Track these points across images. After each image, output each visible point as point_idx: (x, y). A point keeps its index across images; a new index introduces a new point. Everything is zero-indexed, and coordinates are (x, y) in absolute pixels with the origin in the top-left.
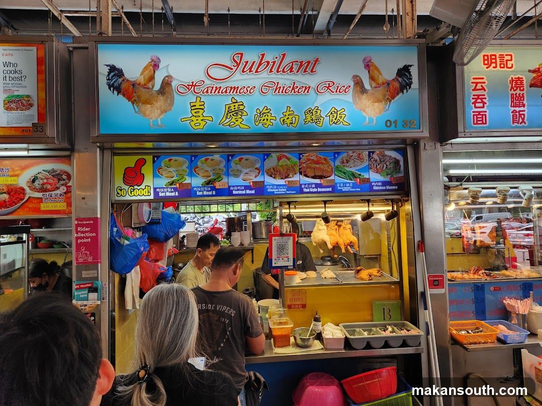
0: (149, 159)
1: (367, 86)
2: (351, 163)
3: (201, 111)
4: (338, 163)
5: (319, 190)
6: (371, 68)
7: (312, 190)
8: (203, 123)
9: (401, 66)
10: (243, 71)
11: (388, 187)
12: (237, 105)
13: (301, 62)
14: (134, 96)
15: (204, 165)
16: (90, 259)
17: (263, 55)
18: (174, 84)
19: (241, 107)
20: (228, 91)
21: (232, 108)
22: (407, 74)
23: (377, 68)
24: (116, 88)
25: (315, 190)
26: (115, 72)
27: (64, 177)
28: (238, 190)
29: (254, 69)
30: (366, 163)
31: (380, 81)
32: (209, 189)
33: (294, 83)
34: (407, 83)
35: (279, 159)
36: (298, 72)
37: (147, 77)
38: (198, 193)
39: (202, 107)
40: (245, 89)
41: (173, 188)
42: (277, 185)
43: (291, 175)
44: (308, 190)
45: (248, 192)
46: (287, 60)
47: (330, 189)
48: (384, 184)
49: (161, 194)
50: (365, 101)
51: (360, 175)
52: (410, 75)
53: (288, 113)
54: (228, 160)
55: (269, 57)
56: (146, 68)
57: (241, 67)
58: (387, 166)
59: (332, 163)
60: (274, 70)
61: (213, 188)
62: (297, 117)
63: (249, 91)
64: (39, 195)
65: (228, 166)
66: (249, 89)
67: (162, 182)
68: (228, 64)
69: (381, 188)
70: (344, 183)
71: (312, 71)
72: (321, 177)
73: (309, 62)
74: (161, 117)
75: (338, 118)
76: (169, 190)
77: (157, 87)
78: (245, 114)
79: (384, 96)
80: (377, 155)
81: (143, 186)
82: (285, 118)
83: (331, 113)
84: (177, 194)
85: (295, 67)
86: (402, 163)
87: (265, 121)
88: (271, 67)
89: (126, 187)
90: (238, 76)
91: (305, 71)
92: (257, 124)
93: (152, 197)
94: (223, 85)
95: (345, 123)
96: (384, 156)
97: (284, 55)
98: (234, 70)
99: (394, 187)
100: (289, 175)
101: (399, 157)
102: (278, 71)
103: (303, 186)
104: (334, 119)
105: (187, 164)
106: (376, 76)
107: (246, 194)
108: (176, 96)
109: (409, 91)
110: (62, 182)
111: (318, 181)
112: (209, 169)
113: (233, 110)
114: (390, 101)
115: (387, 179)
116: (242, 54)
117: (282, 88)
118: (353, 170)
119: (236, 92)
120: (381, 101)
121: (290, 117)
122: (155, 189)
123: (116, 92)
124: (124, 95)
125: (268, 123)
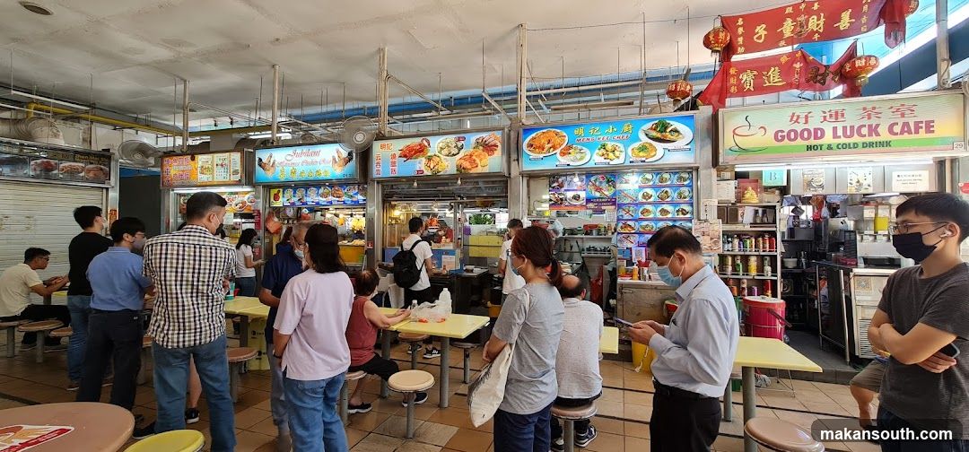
0: (281, 190)
1: (337, 160)
3: (284, 173)
6: (339, 153)
8: (284, 177)
13: (315, 152)
14: (265, 168)
15: (299, 193)
17: (303, 150)
18: (276, 163)
19: (295, 171)
20: (291, 165)
22: (351, 154)
24: (260, 165)
29: (300, 156)
31: (342, 158)
32: (300, 202)
33: (312, 160)
34: (351, 158)
35: (324, 189)
37: (269, 161)
40: (297, 164)
43: (328, 197)
47: (342, 203)
50: (336, 166)
52: (353, 155)
54: (306, 190)
56: (268, 158)
62: (313, 174)
64: (250, 204)
65: (307, 193)
70: (348, 200)
71: (318, 155)
74: (272, 175)
77: (271, 164)
79: (343, 164)
82: (309, 174)
84: (290, 204)
85: (313, 154)
90: (295, 159)
94: (290, 162)
95: (329, 175)
98: (294, 156)
102: (307, 156)
104: (325, 174)
105: (293, 192)
106: (340, 156)
107: (312, 205)
108: (276, 168)
114: (345, 166)
116: (296, 150)
117: (308, 163)
119: (294, 165)
120: (342, 166)
123: (260, 167)
124: (262, 168)
125: (304, 176)
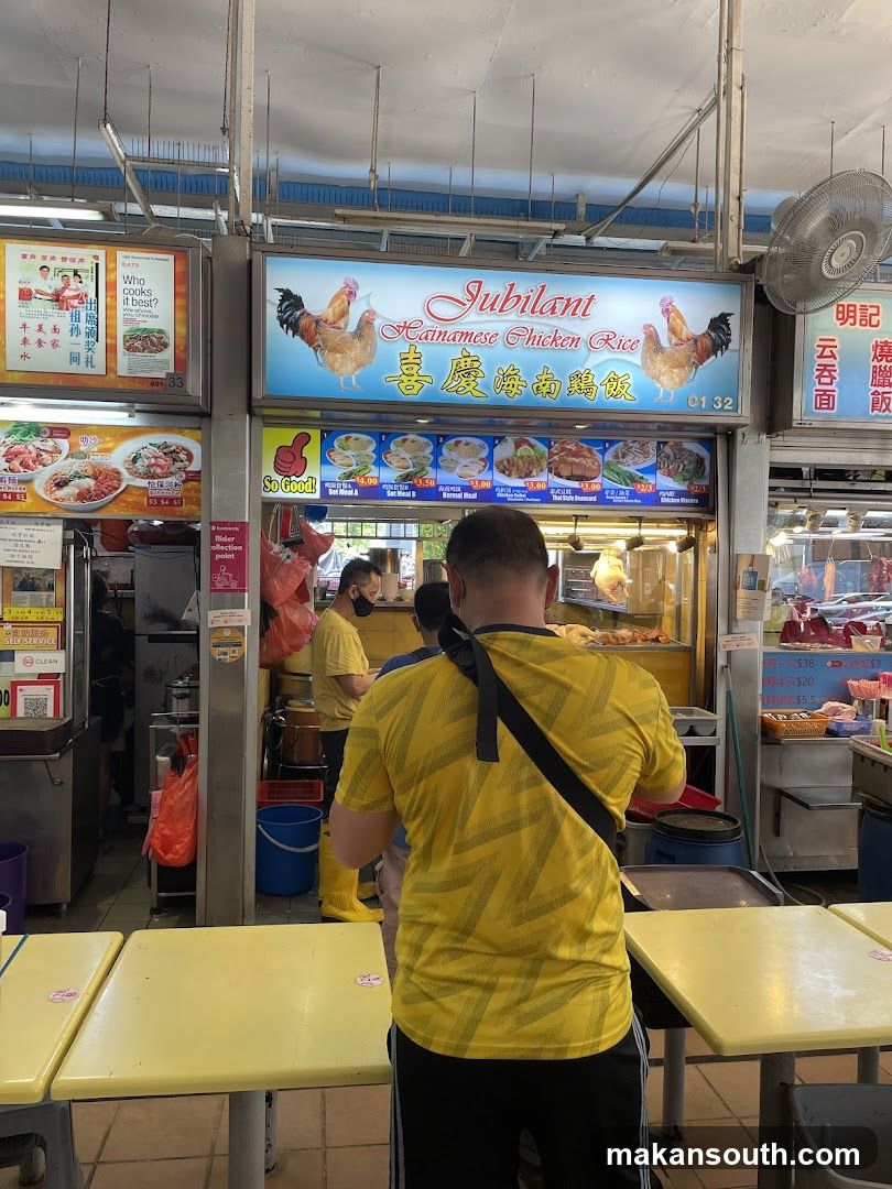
0: (315, 434)
1: (664, 343)
2: (629, 459)
3: (416, 367)
4: (609, 456)
5: (577, 498)
6: (673, 314)
7: (565, 498)
8: (418, 386)
9: (716, 314)
10: (481, 309)
11: (683, 500)
12: (469, 360)
13: (569, 300)
14: (317, 340)
15: (401, 449)
16: (234, 585)
17: (512, 286)
18: (377, 323)
19: (476, 364)
20: (457, 339)
21: (462, 365)
22: (723, 326)
23: (680, 316)
24: (291, 324)
25: (571, 498)
26: (291, 301)
27: (182, 456)
28: (451, 492)
29: (497, 307)
30: (652, 460)
31: (684, 336)
32: (407, 487)
33: (557, 331)
34: (722, 341)
35: (518, 445)
36: (562, 314)
37: (337, 310)
38: (390, 494)
39: (418, 361)
40: (483, 337)
41: (351, 483)
42: (512, 488)
43: (534, 473)
44: (560, 498)
45: (467, 495)
46: (547, 296)
47: (595, 499)
48: (678, 494)
49: (331, 492)
50: (660, 365)
51: (642, 478)
52: (729, 329)
53: (545, 377)
54: (439, 444)
55: (520, 290)
56: (337, 297)
57: (479, 301)
58: (684, 466)
59: (599, 456)
60: (528, 309)
61: (413, 487)
62: (558, 384)
63: (490, 339)
64: (143, 483)
65: (437, 453)
66: (488, 337)
67: (334, 473)
68: (459, 295)
69: (673, 500)
70: (616, 490)
71: (584, 315)
72: (580, 479)
73: (580, 300)
74: (357, 373)
75: (619, 388)
76: (345, 486)
77: (353, 326)
78: (481, 374)
79: (689, 358)
80: (671, 447)
81: (304, 478)
82: (541, 384)
83: (609, 381)
84: (356, 493)
85: (560, 306)
86: (707, 464)
87: (510, 388)
88: (522, 303)
89: (279, 478)
90: (473, 316)
91: (573, 314)
92: (498, 391)
93: (317, 496)
94: (450, 329)
95: (627, 397)
96: (682, 450)
97: (543, 287)
98: (468, 306)
99: (692, 501)
100: (531, 472)
101: (704, 453)
102: (533, 312)
103: (552, 492)
104: (612, 389)
105: (373, 446)
106: (678, 328)
107: (463, 500)
108: (380, 343)
109: (726, 353)
110: (179, 464)
111: (575, 484)
112: (407, 456)
113: (463, 368)
114: (696, 368)
115: (683, 487)
116: (480, 283)
117: (538, 338)
118: (632, 469)
119: (470, 341)
120: (683, 367)
121: (548, 383)
122: (322, 483)
123: (290, 332)
124: (302, 337)
125: (515, 390)
